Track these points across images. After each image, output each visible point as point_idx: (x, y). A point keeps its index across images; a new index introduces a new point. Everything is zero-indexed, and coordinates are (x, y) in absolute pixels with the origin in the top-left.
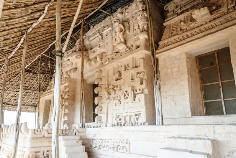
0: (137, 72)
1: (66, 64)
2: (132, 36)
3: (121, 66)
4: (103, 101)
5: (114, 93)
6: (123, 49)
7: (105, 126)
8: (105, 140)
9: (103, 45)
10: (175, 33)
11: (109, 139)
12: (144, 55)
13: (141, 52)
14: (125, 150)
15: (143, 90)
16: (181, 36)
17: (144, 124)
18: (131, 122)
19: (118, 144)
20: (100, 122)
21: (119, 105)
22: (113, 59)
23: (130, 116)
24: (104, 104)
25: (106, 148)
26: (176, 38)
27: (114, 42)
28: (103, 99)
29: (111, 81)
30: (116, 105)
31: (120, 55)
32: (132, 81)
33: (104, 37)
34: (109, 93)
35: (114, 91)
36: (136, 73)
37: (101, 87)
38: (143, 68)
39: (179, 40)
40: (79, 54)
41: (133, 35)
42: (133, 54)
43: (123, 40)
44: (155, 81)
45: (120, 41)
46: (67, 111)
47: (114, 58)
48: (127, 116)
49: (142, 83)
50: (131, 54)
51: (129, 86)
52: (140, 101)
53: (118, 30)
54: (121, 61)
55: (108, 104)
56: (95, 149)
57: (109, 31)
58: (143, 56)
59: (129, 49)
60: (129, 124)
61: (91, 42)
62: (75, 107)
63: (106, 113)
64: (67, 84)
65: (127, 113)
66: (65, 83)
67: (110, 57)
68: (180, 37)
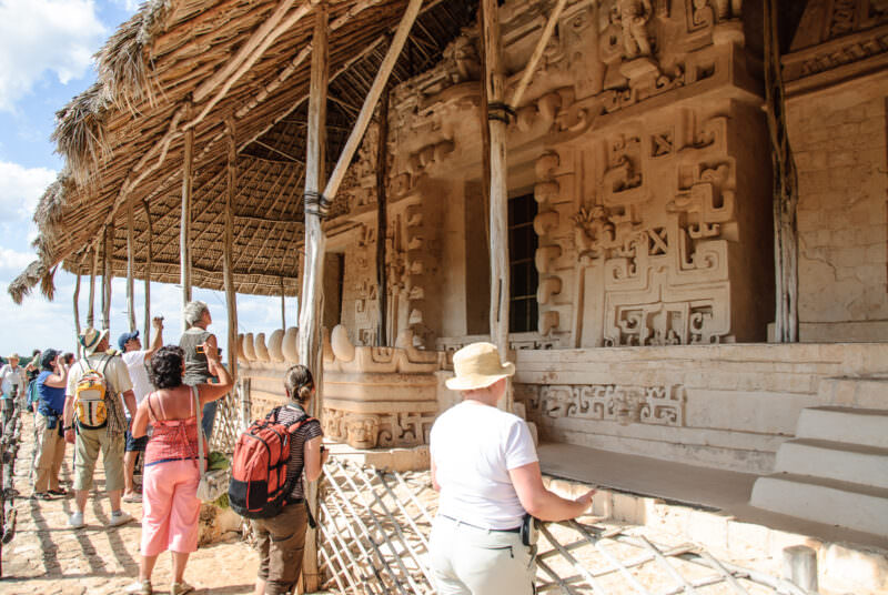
0: (700, 165)
1: (408, 126)
2: (679, 31)
3: (638, 140)
4: (565, 261)
5: (609, 235)
6: (644, 78)
7: (573, 344)
8: (589, 389)
9: (560, 61)
10: (845, 25)
11: (605, 386)
12: (728, 103)
13: (717, 91)
14: (667, 418)
15: (721, 225)
16: (872, 37)
17: (723, 339)
18: (675, 333)
19: (641, 401)
20: (554, 333)
21: (630, 277)
22: (604, 112)
23: (670, 314)
24: (570, 271)
25: (596, 411)
26: (852, 45)
27: (606, 49)
28: (564, 253)
29: (595, 193)
30: (616, 277)
31: (632, 101)
32: (684, 195)
33: (564, 31)
34: (590, 236)
35: (608, 227)
36: (696, 169)
37: (555, 212)
38: (725, 151)
39: (863, 54)
40: (467, 94)
41: (685, 30)
42: (689, 99)
43: (644, 46)
44: (780, 199)
45: (635, 49)
46: (418, 293)
47: (609, 111)
48: (659, 313)
49: (718, 203)
50: (680, 97)
51: (670, 212)
52: (711, 265)
53: (627, 11)
54: (640, 123)
55: (583, 271)
56: (553, 414)
57: (585, 8)
58: (725, 105)
59: (671, 78)
60: (667, 338)
61: (511, 47)
62: (445, 280)
63: (576, 303)
64: (414, 199)
65: (660, 305)
66: (405, 196)
67: (590, 104)
68: (869, 41)
